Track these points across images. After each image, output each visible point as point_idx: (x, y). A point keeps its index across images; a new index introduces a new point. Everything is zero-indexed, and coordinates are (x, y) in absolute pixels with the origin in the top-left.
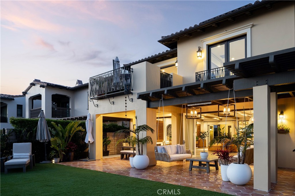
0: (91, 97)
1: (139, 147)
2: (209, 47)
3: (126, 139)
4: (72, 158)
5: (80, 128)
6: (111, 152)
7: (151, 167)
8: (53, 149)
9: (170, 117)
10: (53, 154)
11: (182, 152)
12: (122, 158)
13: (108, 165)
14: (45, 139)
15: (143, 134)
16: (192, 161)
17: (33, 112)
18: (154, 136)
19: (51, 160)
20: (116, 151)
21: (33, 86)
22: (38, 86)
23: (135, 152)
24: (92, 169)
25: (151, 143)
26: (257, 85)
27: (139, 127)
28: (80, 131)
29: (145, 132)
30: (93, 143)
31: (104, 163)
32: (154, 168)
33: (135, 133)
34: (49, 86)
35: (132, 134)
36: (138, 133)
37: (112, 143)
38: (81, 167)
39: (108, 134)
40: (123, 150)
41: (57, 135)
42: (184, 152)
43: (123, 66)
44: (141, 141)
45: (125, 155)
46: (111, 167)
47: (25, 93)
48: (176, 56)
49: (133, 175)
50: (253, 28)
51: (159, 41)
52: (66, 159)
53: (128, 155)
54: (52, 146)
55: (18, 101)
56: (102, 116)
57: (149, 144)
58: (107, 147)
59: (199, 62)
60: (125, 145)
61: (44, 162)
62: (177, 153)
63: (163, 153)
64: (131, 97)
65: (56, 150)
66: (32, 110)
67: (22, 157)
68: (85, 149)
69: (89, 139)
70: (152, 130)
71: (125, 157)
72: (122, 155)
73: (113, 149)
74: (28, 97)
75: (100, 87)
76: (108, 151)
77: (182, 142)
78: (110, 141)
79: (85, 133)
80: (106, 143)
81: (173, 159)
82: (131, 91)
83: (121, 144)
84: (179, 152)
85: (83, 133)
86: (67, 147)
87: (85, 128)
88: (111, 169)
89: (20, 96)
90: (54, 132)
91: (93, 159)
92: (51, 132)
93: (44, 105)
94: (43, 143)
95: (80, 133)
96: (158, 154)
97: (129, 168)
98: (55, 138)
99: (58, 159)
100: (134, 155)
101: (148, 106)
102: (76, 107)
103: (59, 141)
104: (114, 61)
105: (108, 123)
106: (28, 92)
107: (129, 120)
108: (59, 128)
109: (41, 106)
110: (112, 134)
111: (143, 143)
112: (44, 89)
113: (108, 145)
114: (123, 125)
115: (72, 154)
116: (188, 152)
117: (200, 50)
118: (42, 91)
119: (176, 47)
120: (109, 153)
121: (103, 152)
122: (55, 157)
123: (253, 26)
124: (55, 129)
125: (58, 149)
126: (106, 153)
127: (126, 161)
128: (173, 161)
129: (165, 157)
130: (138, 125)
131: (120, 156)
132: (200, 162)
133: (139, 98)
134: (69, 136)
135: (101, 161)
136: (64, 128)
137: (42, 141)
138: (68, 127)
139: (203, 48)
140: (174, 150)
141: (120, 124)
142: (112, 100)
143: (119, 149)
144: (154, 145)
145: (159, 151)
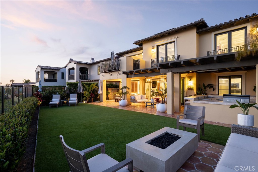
0: (101, 72)
1: (123, 96)
2: (158, 46)
3: (117, 92)
4: (92, 101)
5: (96, 87)
6: (110, 98)
7: (128, 105)
8: (85, 96)
9: (139, 80)
10: (85, 98)
11: (144, 98)
12: (116, 101)
13: (109, 104)
14: (81, 92)
15: (125, 90)
16: (147, 103)
17: (70, 77)
18: (130, 91)
19: (83, 101)
20: (112, 98)
21: (70, 63)
22: (73, 63)
23: (121, 98)
24: (102, 106)
25: (128, 94)
26: (168, 72)
27: (123, 87)
28: (96, 88)
29: (126, 89)
30: (102, 94)
31: (107, 103)
32: (130, 106)
33: (121, 90)
34: (78, 63)
35: (120, 90)
36: (123, 90)
37: (110, 93)
38: (97, 105)
39: (108, 89)
40: (116, 97)
41: (86, 90)
42: (145, 99)
43: (116, 54)
44: (124, 93)
45: (117, 100)
46: (111, 105)
47: (66, 67)
48: (142, 50)
49: (120, 108)
50: (177, 39)
51: (134, 43)
52: (90, 101)
53: (118, 100)
54: (84, 95)
55: (62, 71)
56: (106, 80)
57: (128, 95)
58: (108, 96)
59: (153, 54)
60: (117, 95)
61: (81, 102)
62: (141, 99)
63: (134, 99)
64: (119, 72)
65: (86, 97)
66: (69, 75)
67: (74, 100)
68: (97, 97)
69: (100, 92)
70: (129, 88)
71: (117, 101)
72: (116, 100)
73: (111, 97)
74: (67, 68)
75: (105, 67)
76: (109, 98)
77: (144, 94)
78: (109, 93)
79: (98, 89)
80: (108, 94)
81: (138, 102)
82: (120, 70)
83: (115, 94)
84: (142, 99)
85: (97, 89)
86: (90, 95)
87: (98, 86)
88: (111, 106)
89: (63, 68)
90: (84, 89)
91: (102, 101)
92: (83, 88)
93: (76, 73)
94: (81, 94)
95: (95, 89)
96: (132, 99)
97: (119, 106)
98: (86, 92)
99: (87, 101)
100: (121, 99)
101: (127, 77)
102: (91, 74)
103: (87, 93)
104: (111, 53)
105: (108, 83)
106: (68, 66)
107: (119, 82)
108: (87, 87)
109: (74, 74)
110: (110, 89)
111: (125, 94)
112: (76, 65)
113: (109, 95)
114: (116, 84)
115: (93, 99)
116: (147, 99)
117: (153, 48)
118: (75, 66)
119: (142, 46)
120: (109, 99)
121: (107, 98)
122: (85, 100)
123: (178, 37)
124: (85, 87)
125: (86, 96)
126: (108, 99)
127: (118, 103)
128: (139, 103)
129: (135, 101)
130: (123, 86)
131: (114, 100)
132: (151, 103)
133: (123, 74)
134: (91, 90)
135: (106, 103)
136: (89, 87)
137: (80, 93)
138: (91, 86)
139: (155, 47)
140: (140, 98)
141: (114, 83)
142: (111, 73)
143: (114, 97)
144: (130, 95)
145: (132, 98)
